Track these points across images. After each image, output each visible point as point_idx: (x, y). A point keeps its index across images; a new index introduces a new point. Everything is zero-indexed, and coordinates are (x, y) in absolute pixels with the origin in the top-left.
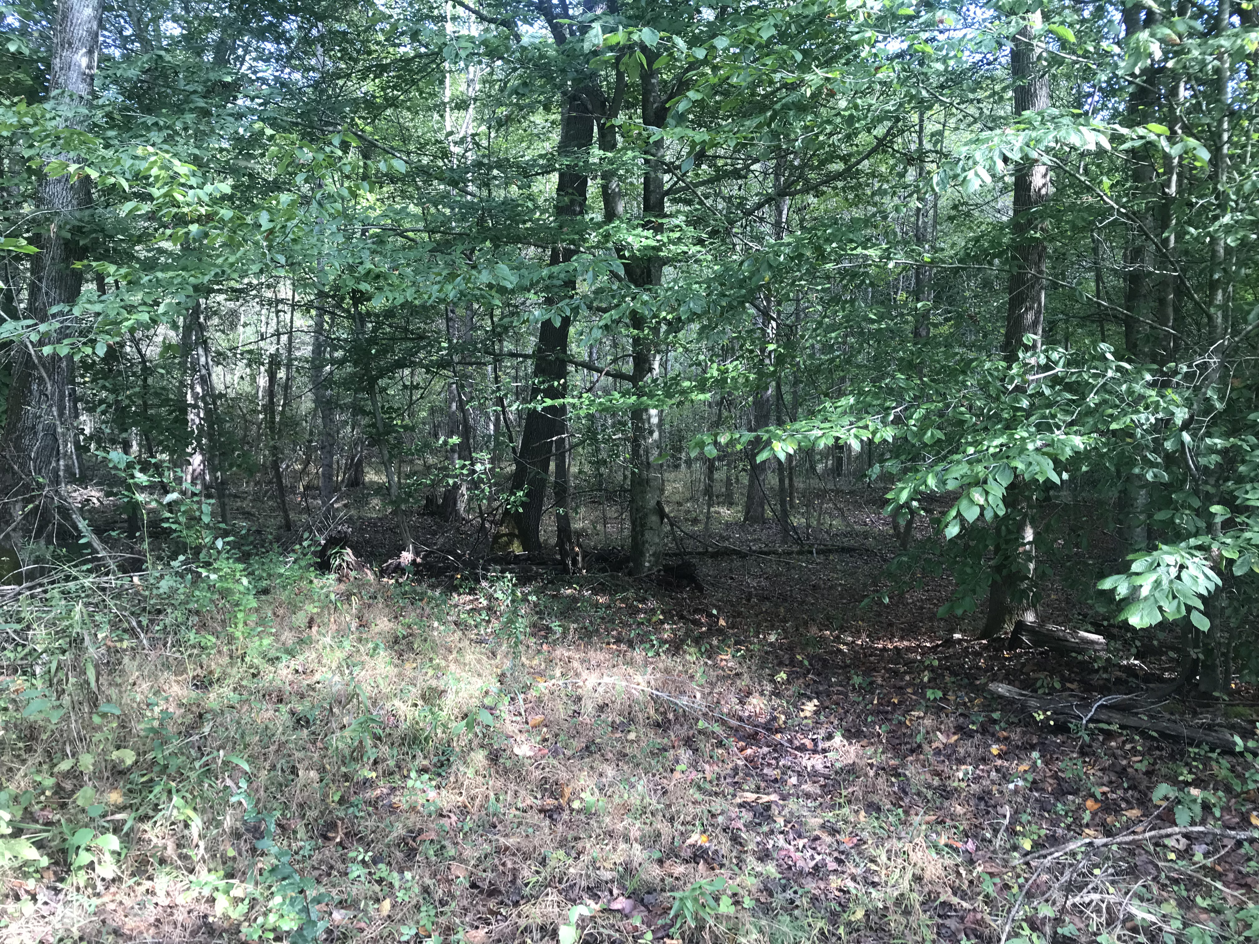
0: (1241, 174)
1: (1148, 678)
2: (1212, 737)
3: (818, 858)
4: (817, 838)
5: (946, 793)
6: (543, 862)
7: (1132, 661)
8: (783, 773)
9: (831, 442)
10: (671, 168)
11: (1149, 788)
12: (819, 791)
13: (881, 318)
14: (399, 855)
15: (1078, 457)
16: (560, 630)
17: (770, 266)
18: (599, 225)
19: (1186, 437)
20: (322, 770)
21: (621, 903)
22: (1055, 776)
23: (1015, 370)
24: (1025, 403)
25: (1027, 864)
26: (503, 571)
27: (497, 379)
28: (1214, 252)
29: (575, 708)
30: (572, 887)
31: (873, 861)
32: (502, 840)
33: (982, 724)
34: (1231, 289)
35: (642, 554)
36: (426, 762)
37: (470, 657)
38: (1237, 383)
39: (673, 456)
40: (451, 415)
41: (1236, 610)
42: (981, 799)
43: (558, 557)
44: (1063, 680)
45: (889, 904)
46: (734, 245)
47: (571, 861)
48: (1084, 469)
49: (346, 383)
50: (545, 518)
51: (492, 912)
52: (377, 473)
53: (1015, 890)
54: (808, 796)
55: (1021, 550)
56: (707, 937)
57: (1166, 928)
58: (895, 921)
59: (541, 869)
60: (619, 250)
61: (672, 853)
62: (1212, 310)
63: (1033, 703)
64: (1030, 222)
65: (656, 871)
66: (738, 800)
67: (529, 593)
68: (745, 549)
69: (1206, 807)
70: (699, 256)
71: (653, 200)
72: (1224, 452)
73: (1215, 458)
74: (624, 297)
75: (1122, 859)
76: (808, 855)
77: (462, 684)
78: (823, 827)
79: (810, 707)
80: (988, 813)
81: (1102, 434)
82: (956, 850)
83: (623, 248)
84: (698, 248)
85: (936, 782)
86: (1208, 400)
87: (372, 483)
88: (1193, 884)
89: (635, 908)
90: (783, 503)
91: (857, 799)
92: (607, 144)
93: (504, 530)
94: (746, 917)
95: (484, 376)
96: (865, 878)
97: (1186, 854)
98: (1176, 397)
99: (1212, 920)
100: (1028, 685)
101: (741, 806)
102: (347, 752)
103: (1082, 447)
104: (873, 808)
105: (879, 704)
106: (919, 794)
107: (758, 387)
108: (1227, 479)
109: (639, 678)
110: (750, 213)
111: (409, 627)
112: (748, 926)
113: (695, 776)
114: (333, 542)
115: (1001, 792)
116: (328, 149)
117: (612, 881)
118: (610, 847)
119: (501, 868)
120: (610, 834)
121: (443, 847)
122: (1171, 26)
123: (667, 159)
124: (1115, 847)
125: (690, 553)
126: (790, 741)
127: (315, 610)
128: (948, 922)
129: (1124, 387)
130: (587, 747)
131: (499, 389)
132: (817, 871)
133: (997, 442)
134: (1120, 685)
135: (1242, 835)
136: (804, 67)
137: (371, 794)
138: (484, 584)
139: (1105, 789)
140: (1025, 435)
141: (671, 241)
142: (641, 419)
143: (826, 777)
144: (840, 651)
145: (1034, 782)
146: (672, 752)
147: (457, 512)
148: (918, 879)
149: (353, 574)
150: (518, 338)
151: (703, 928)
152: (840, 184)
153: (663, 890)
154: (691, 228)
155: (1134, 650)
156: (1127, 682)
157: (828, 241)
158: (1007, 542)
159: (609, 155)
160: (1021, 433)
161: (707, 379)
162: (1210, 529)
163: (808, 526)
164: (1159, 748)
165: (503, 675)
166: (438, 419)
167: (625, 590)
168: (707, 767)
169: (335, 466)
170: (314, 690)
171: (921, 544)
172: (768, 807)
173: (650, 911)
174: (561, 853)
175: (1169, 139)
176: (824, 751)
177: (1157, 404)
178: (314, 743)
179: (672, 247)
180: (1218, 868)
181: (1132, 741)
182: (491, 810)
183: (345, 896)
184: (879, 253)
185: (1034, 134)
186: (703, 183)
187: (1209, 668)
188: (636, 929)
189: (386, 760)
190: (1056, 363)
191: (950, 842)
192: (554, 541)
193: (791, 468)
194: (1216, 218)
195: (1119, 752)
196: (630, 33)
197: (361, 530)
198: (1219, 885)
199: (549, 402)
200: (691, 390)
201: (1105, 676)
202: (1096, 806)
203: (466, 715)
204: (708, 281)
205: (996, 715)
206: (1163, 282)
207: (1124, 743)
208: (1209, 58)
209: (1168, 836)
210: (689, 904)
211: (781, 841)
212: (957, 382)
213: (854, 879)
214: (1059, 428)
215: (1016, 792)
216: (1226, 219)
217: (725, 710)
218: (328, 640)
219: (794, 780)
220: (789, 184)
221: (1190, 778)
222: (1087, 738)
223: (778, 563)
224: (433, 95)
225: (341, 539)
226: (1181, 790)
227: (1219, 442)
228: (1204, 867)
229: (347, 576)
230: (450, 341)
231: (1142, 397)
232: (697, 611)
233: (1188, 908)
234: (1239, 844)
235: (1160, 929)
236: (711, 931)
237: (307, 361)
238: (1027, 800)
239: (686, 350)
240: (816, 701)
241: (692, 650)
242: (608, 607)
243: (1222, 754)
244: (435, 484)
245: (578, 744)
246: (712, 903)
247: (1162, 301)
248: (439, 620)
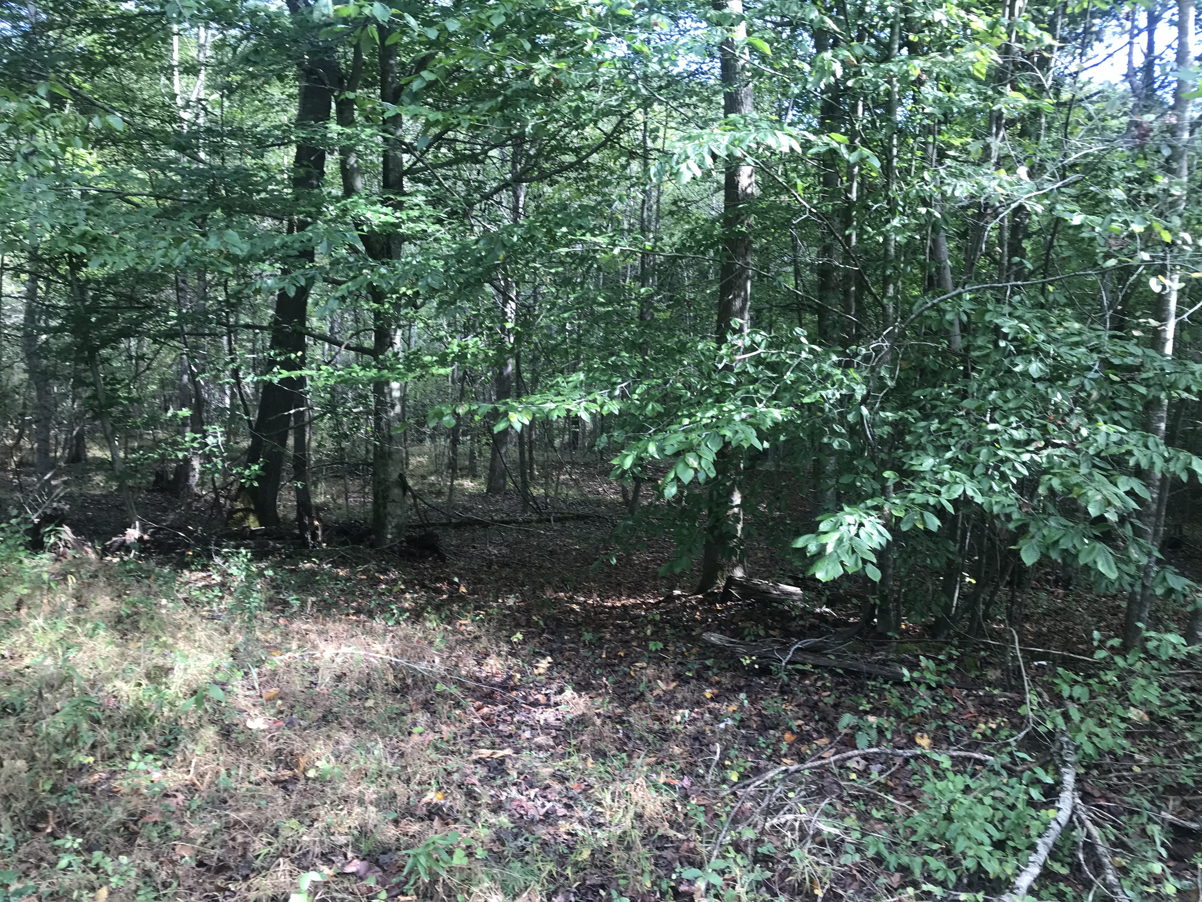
0: (908, 184)
1: (836, 623)
2: (886, 671)
3: (549, 805)
4: (548, 787)
5: (665, 736)
6: (276, 833)
7: (825, 609)
8: (519, 728)
9: (563, 414)
10: (410, 149)
11: (836, 719)
12: (552, 743)
13: (609, 302)
14: (119, 841)
15: (777, 426)
16: (298, 603)
17: (504, 246)
18: (338, 199)
19: (865, 411)
20: (32, 759)
21: (355, 866)
22: (759, 715)
23: (724, 351)
24: (732, 381)
25: (734, 794)
26: (237, 547)
27: (231, 351)
28: (887, 251)
29: (312, 679)
30: (305, 855)
31: (599, 804)
32: (233, 815)
33: (698, 672)
34: (900, 284)
35: (384, 526)
36: (151, 743)
37: (200, 634)
38: (905, 365)
39: (418, 431)
40: (183, 388)
41: (905, 561)
42: (696, 739)
43: (297, 532)
44: (767, 628)
45: (613, 842)
46: (472, 226)
47: (303, 829)
48: (782, 438)
49: (63, 353)
50: (284, 493)
51: (219, 889)
52: (101, 449)
53: (724, 818)
54: (540, 748)
55: (730, 512)
56: (440, 890)
57: (848, 839)
58: (617, 858)
59: (273, 840)
60: (357, 225)
61: (409, 812)
62: (885, 301)
63: (741, 649)
64: (737, 217)
65: (392, 832)
66: (474, 757)
67: (267, 568)
68: (487, 519)
69: (881, 731)
70: (438, 235)
71: (392, 177)
72: (894, 424)
73: (887, 429)
74: (361, 269)
75: (813, 782)
76: (539, 803)
77: (190, 661)
78: (553, 776)
79: (544, 664)
80: (702, 751)
81: (797, 407)
82: (673, 787)
83: (362, 223)
84: (437, 227)
85: (656, 726)
86: (881, 378)
87: (95, 458)
88: (870, 799)
89: (369, 869)
90: (523, 474)
91: (586, 748)
92: (345, 119)
93: (239, 505)
94: (478, 867)
95: (219, 349)
96: (592, 820)
97: (864, 774)
98: (856, 376)
99: (885, 829)
100: (737, 633)
101: (476, 762)
102: (60, 738)
103: (780, 418)
104: (600, 754)
105: (608, 657)
106: (641, 738)
107: (497, 362)
108: (897, 448)
109: (378, 647)
110: (487, 197)
111: (134, 605)
112: (480, 875)
113: (431, 736)
114: (46, 519)
115: (713, 732)
116: (32, 99)
117: (347, 845)
118: (345, 812)
119: (231, 843)
120: (345, 799)
121: (168, 828)
122: (850, 49)
123: (408, 140)
124: (806, 772)
125: (433, 525)
126: (525, 698)
127: (25, 591)
128: (665, 853)
129: (815, 366)
130: (324, 717)
131: (233, 360)
132: (548, 818)
133: (710, 414)
134: (813, 630)
135: (908, 753)
136: (532, 57)
137: (87, 780)
138: (218, 560)
139: (800, 722)
140: (732, 407)
141: (410, 219)
142: (384, 395)
143: (558, 729)
144: (573, 610)
145: (742, 721)
146: (410, 716)
147: (189, 487)
148: (639, 816)
149: (70, 552)
150: (254, 310)
151: (437, 881)
152: (573, 175)
153: (398, 849)
154: (430, 208)
155: (824, 599)
156: (819, 627)
157: (559, 225)
158: (718, 505)
159: (348, 131)
160: (728, 406)
161: (448, 355)
162: (884, 491)
163: (547, 496)
164: (844, 684)
165: (236, 650)
166: (168, 392)
167: (367, 562)
168: (444, 728)
169: (53, 441)
170: (22, 675)
171: (646, 510)
172: (502, 761)
173: (384, 871)
174: (294, 821)
175: (847, 147)
176: (556, 704)
177: (842, 381)
178: (22, 730)
179: (412, 225)
180: (891, 784)
181: (822, 678)
182: (222, 786)
183: (56, 888)
184: (607, 240)
185: (737, 135)
186: (442, 166)
187: (884, 613)
188: (370, 889)
189: (105, 743)
190: (759, 345)
191: (668, 780)
192: (293, 515)
193: (531, 442)
194: (888, 221)
195: (812, 689)
196: (361, 7)
197: (83, 508)
198: (890, 798)
199: (285, 374)
200: (432, 364)
201: (801, 623)
202: (793, 738)
203: (195, 692)
204: (446, 258)
205: (709, 662)
206: (847, 276)
207: (816, 680)
208: (881, 81)
209: (850, 758)
210: (423, 860)
211: (513, 792)
212: (675, 361)
213: (581, 822)
214: (761, 401)
215: (726, 730)
216: (896, 222)
217: (464, 673)
218: (40, 622)
219: (527, 734)
220: (525, 171)
221: (868, 707)
222: (786, 678)
223: (518, 531)
224: (160, 57)
225: (57, 517)
226: (861, 718)
227: (890, 415)
228: (878, 783)
229: (64, 555)
230: (179, 312)
231: (829, 376)
232: (438, 580)
233: (866, 820)
234: (907, 761)
235: (843, 840)
236: (445, 884)
237: (18, 329)
238: (734, 736)
239: (427, 326)
240: (549, 659)
241: (432, 617)
242: (348, 579)
243: (894, 685)
244: (163, 458)
245: (314, 714)
246: (446, 857)
247: (846, 293)
248: (167, 597)
